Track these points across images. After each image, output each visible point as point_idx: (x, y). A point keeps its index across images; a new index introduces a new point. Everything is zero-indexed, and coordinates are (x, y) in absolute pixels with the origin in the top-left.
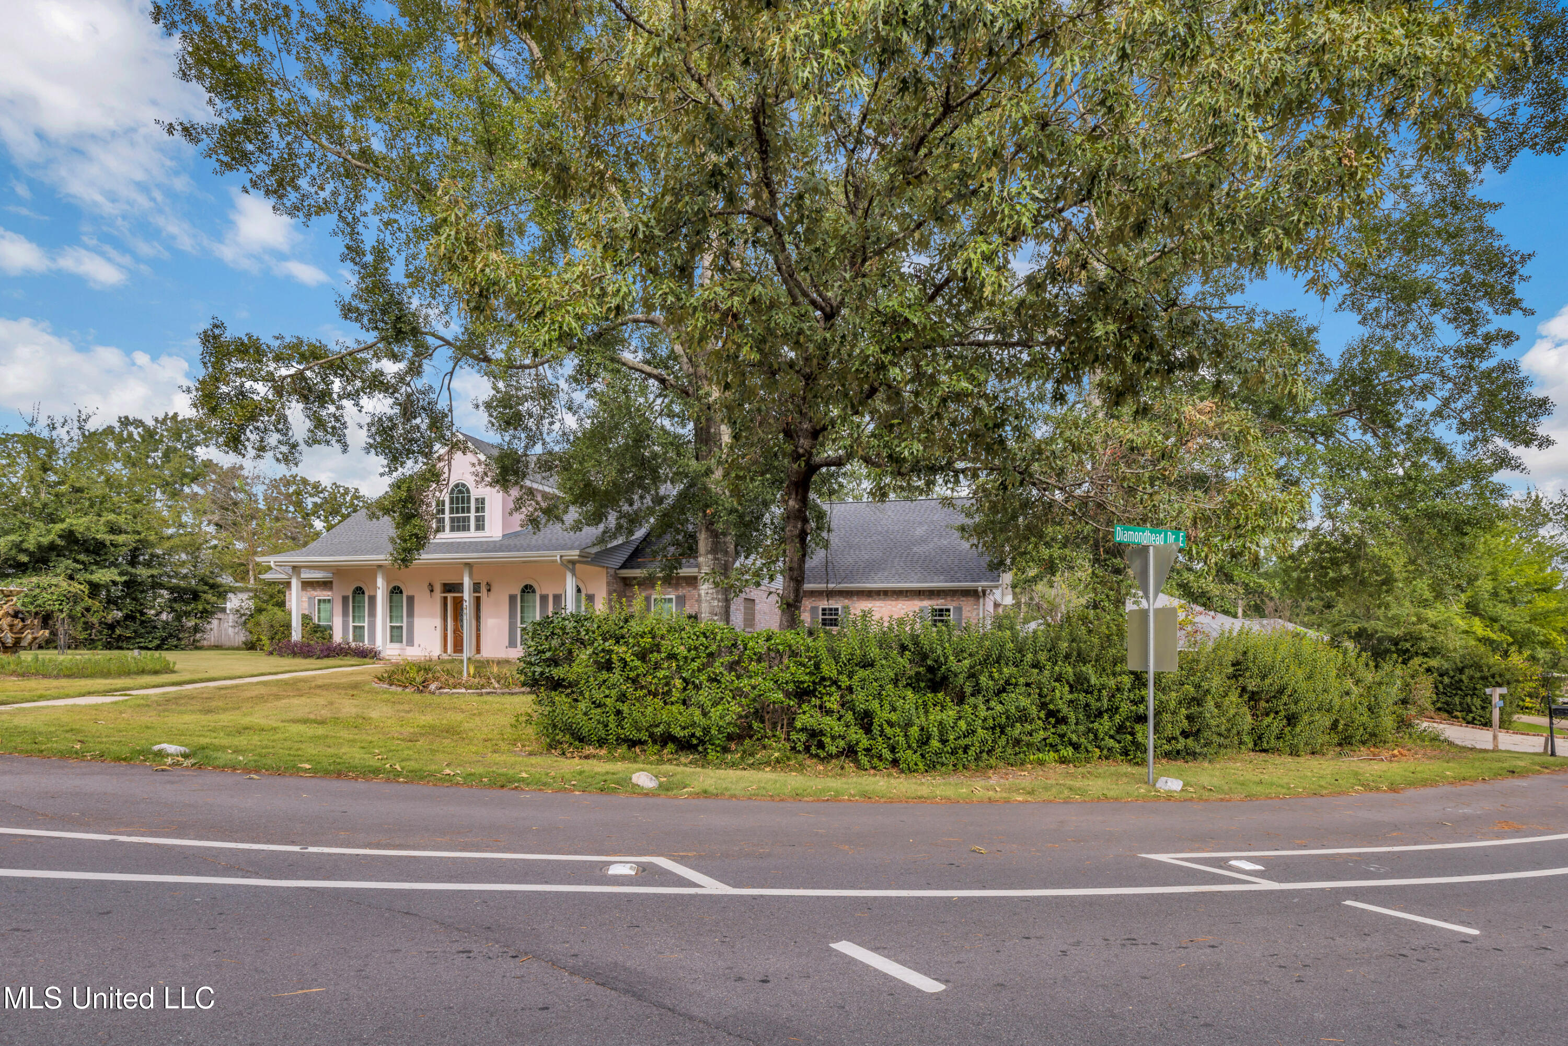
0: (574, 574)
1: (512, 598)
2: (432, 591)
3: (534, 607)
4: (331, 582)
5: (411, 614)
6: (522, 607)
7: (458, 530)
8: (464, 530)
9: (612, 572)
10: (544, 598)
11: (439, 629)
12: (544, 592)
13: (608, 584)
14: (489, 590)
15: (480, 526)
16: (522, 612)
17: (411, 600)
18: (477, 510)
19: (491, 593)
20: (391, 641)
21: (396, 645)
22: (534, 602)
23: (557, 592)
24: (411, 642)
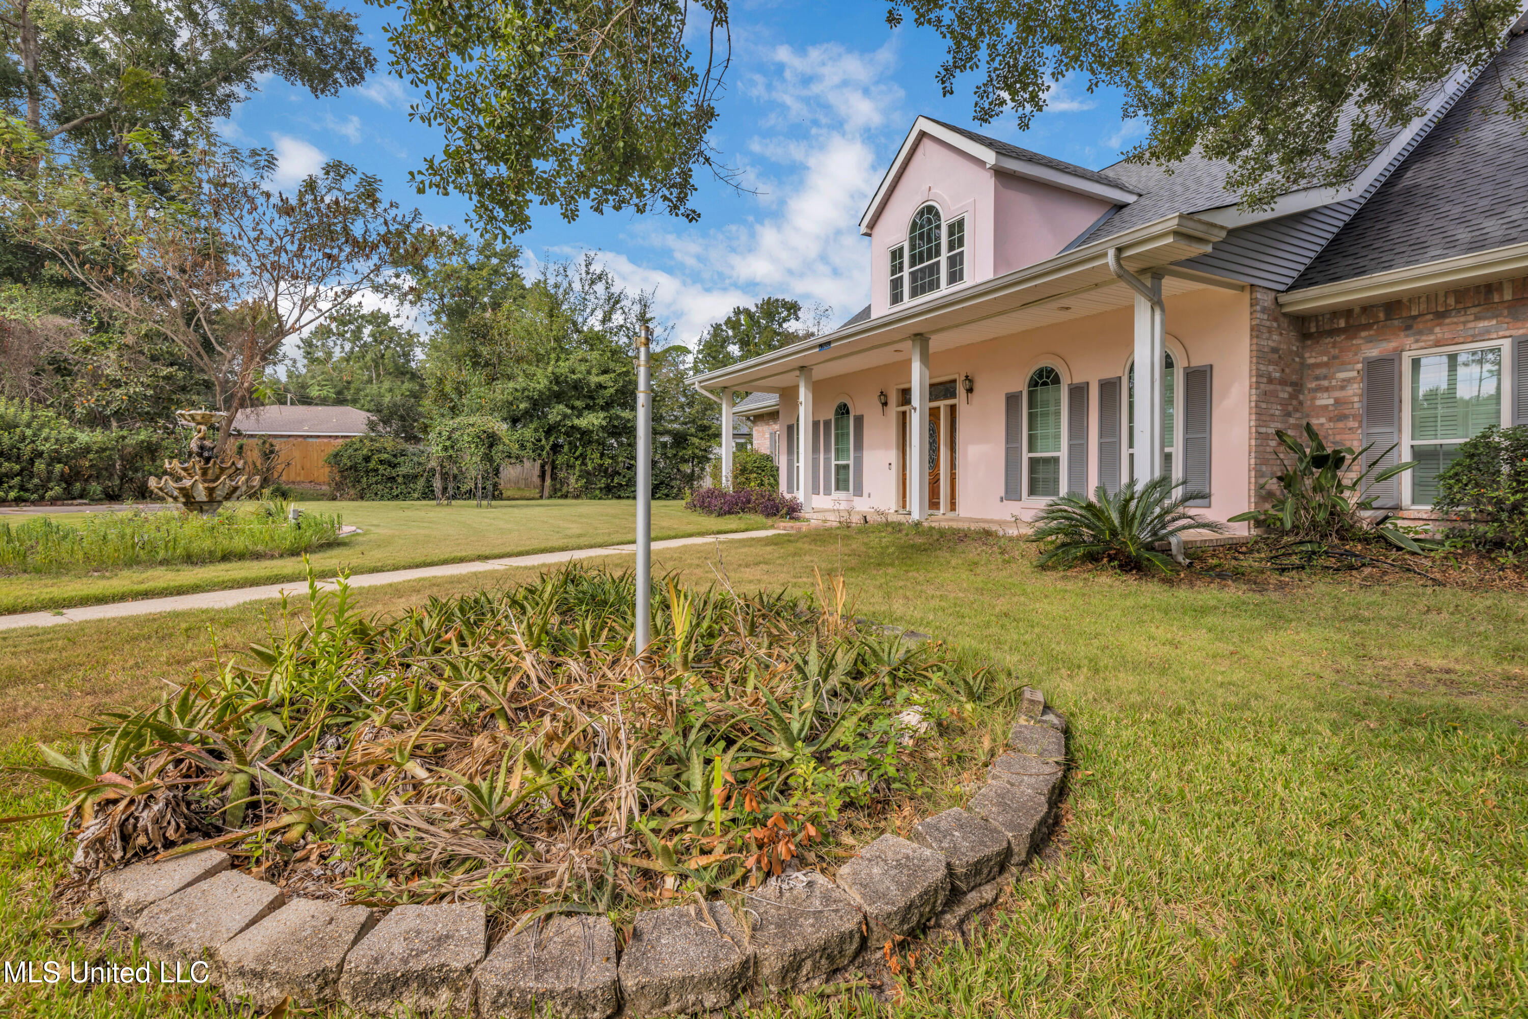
0: (1156, 302)
1: (1012, 400)
2: (885, 404)
3: (1058, 413)
4: (777, 412)
5: (859, 446)
6: (1031, 417)
7: (923, 291)
8: (931, 289)
9: (1266, 299)
10: (1079, 393)
11: (894, 466)
12: (1077, 380)
13: (1256, 331)
14: (970, 390)
15: (955, 276)
16: (1030, 428)
17: (859, 420)
18: (951, 247)
19: (976, 396)
20: (837, 488)
21: (842, 495)
22: (1058, 402)
23: (1109, 374)
24: (859, 492)
